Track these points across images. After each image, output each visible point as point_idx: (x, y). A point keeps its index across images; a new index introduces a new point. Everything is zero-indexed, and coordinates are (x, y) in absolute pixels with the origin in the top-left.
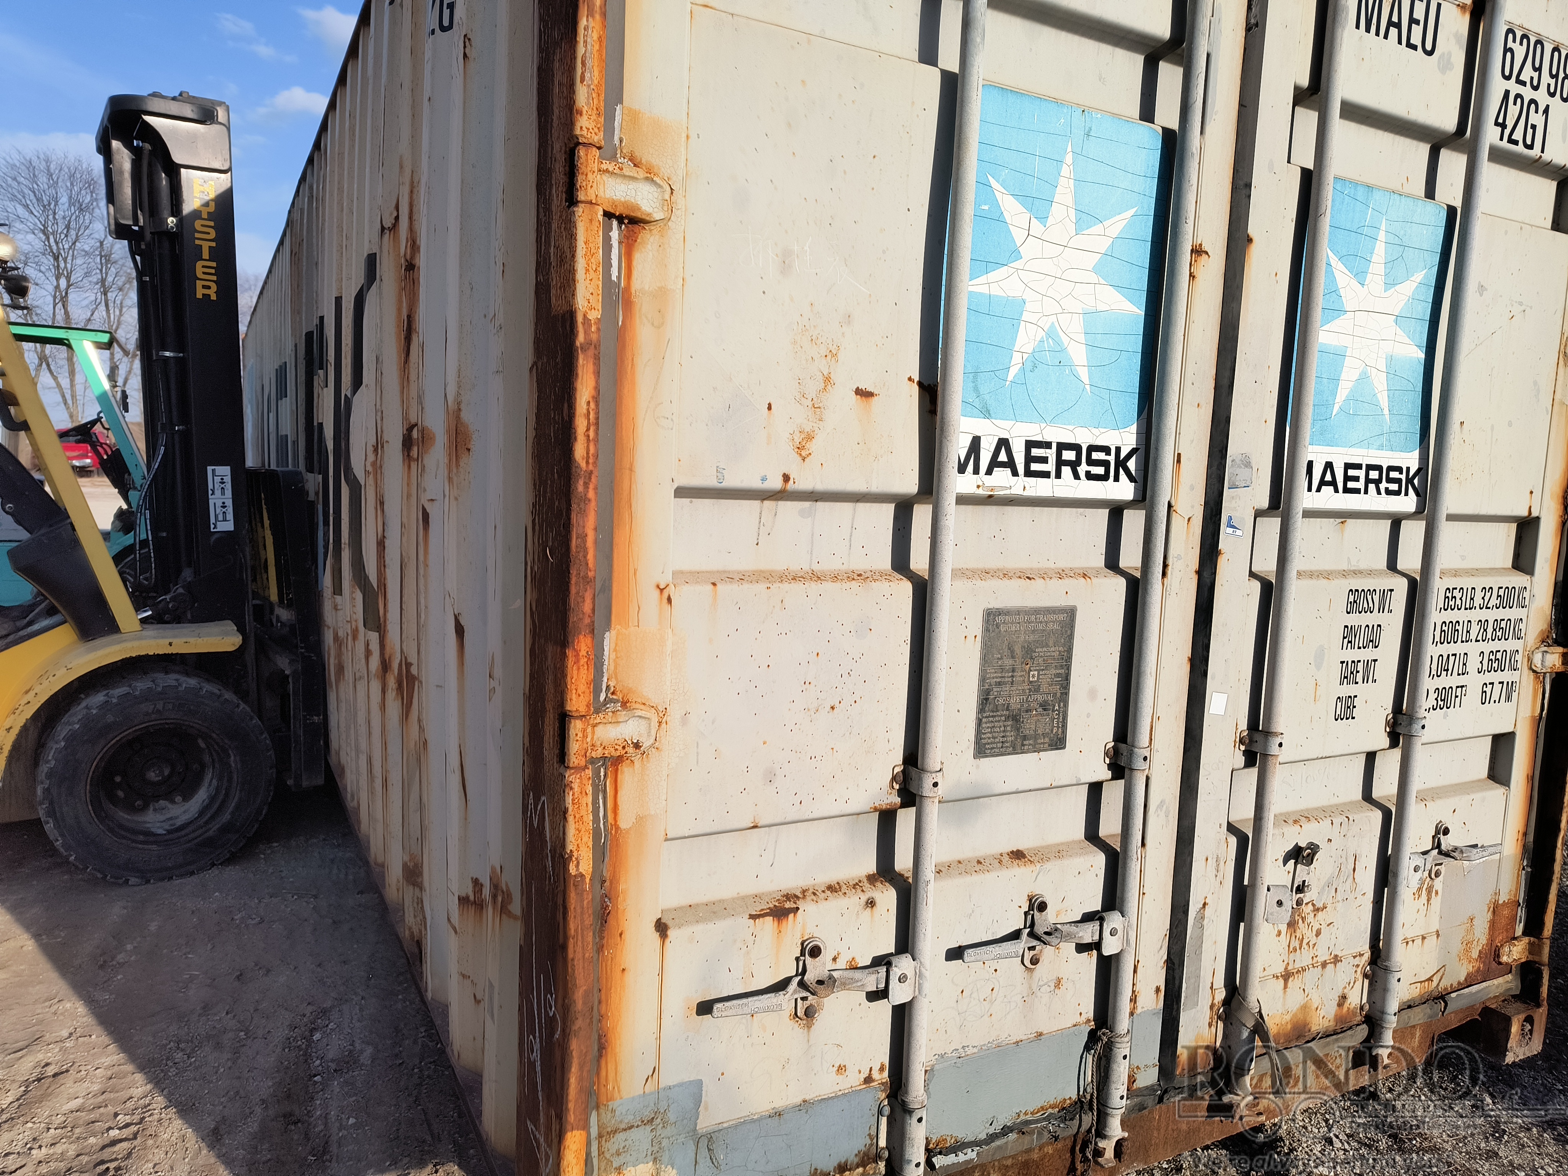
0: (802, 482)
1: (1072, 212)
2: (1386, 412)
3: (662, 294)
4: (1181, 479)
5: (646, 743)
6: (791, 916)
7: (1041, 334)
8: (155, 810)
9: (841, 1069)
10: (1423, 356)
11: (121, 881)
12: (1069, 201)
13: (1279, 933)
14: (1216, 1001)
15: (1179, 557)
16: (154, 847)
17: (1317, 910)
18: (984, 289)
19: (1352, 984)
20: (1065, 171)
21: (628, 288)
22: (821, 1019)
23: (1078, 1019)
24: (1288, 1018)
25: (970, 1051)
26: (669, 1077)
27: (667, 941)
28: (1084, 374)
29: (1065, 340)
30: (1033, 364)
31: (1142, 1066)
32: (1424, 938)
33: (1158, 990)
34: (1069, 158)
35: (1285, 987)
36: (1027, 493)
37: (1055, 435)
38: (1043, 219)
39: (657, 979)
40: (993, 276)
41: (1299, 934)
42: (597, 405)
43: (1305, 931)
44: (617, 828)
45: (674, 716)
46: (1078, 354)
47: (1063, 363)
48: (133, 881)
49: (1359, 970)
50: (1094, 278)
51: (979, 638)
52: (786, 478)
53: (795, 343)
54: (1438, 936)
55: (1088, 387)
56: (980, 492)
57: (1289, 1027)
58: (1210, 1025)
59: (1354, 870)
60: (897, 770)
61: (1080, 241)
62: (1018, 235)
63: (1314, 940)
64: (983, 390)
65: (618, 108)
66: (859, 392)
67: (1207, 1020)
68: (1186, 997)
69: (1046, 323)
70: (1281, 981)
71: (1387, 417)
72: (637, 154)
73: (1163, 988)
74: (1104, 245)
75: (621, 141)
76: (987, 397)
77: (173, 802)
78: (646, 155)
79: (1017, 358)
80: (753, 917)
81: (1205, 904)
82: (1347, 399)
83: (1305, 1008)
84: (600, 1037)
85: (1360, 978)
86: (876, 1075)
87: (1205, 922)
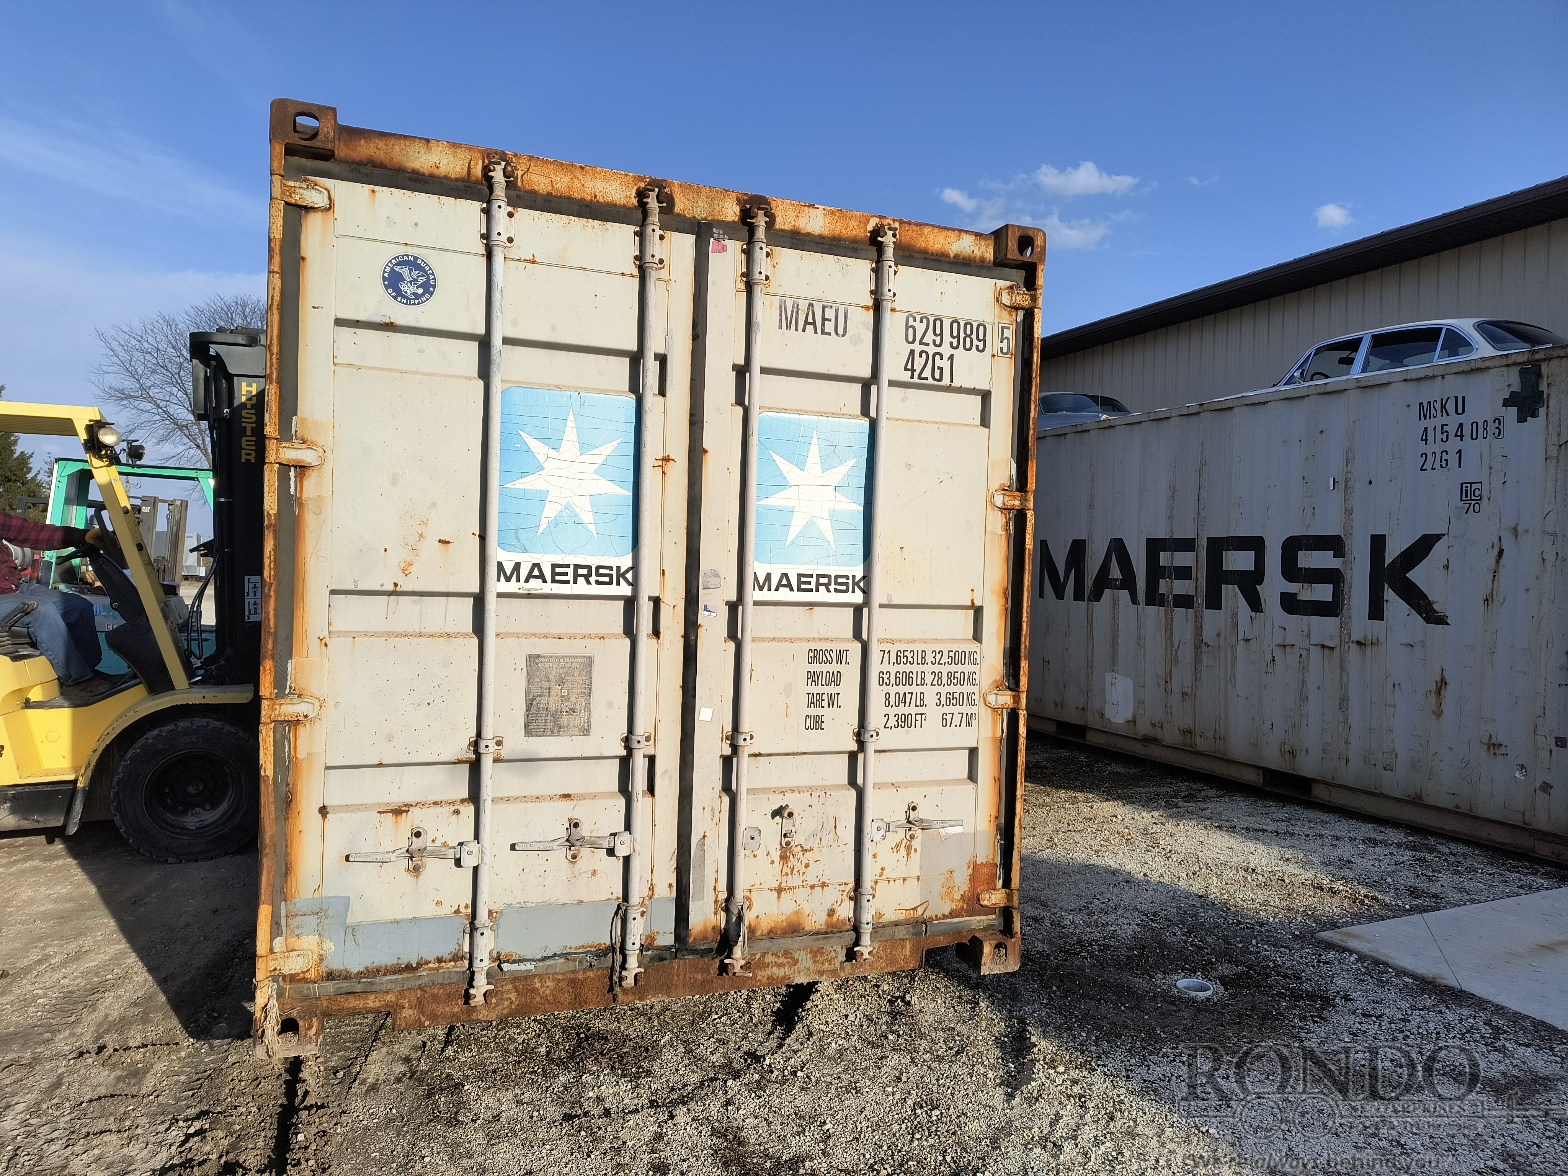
0: (405, 586)
1: (577, 445)
2: (832, 543)
3: (319, 499)
4: (666, 584)
5: (311, 715)
6: (404, 814)
7: (560, 508)
8: (192, 814)
9: (438, 903)
10: (862, 509)
11: (162, 860)
12: (574, 438)
13: (773, 862)
14: (719, 899)
15: (668, 628)
16: (186, 838)
17: (805, 851)
18: (521, 486)
19: (839, 903)
20: (569, 424)
21: (300, 498)
22: (425, 874)
23: (610, 896)
24: (783, 918)
25: (529, 905)
26: (328, 892)
27: (327, 820)
28: (592, 528)
29: (578, 510)
30: (556, 522)
31: (661, 932)
32: (904, 879)
33: (670, 885)
34: (571, 417)
35: (779, 897)
36: (552, 592)
37: (573, 561)
38: (557, 449)
39: (320, 839)
40: (525, 479)
41: (790, 864)
42: (275, 552)
43: (795, 863)
44: (296, 758)
45: (330, 703)
46: (587, 517)
47: (576, 521)
48: (170, 860)
49: (845, 894)
50: (595, 477)
51: (524, 670)
52: (396, 585)
53: (401, 518)
54: (918, 880)
55: (595, 535)
56: (521, 591)
57: (785, 924)
58: (715, 913)
59: (835, 827)
60: (472, 739)
61: (584, 458)
62: (541, 458)
63: (804, 870)
64: (521, 538)
65: (294, 418)
66: (440, 541)
67: (713, 910)
68: (694, 893)
69: (564, 502)
70: (775, 894)
71: (833, 546)
72: (305, 437)
73: (674, 885)
74: (600, 460)
75: (296, 431)
76: (524, 542)
77: (205, 810)
78: (310, 437)
79: (544, 522)
80: (379, 812)
81: (704, 836)
82: (797, 537)
83: (797, 913)
84: (286, 864)
85: (847, 900)
86: (462, 909)
87: (706, 848)
